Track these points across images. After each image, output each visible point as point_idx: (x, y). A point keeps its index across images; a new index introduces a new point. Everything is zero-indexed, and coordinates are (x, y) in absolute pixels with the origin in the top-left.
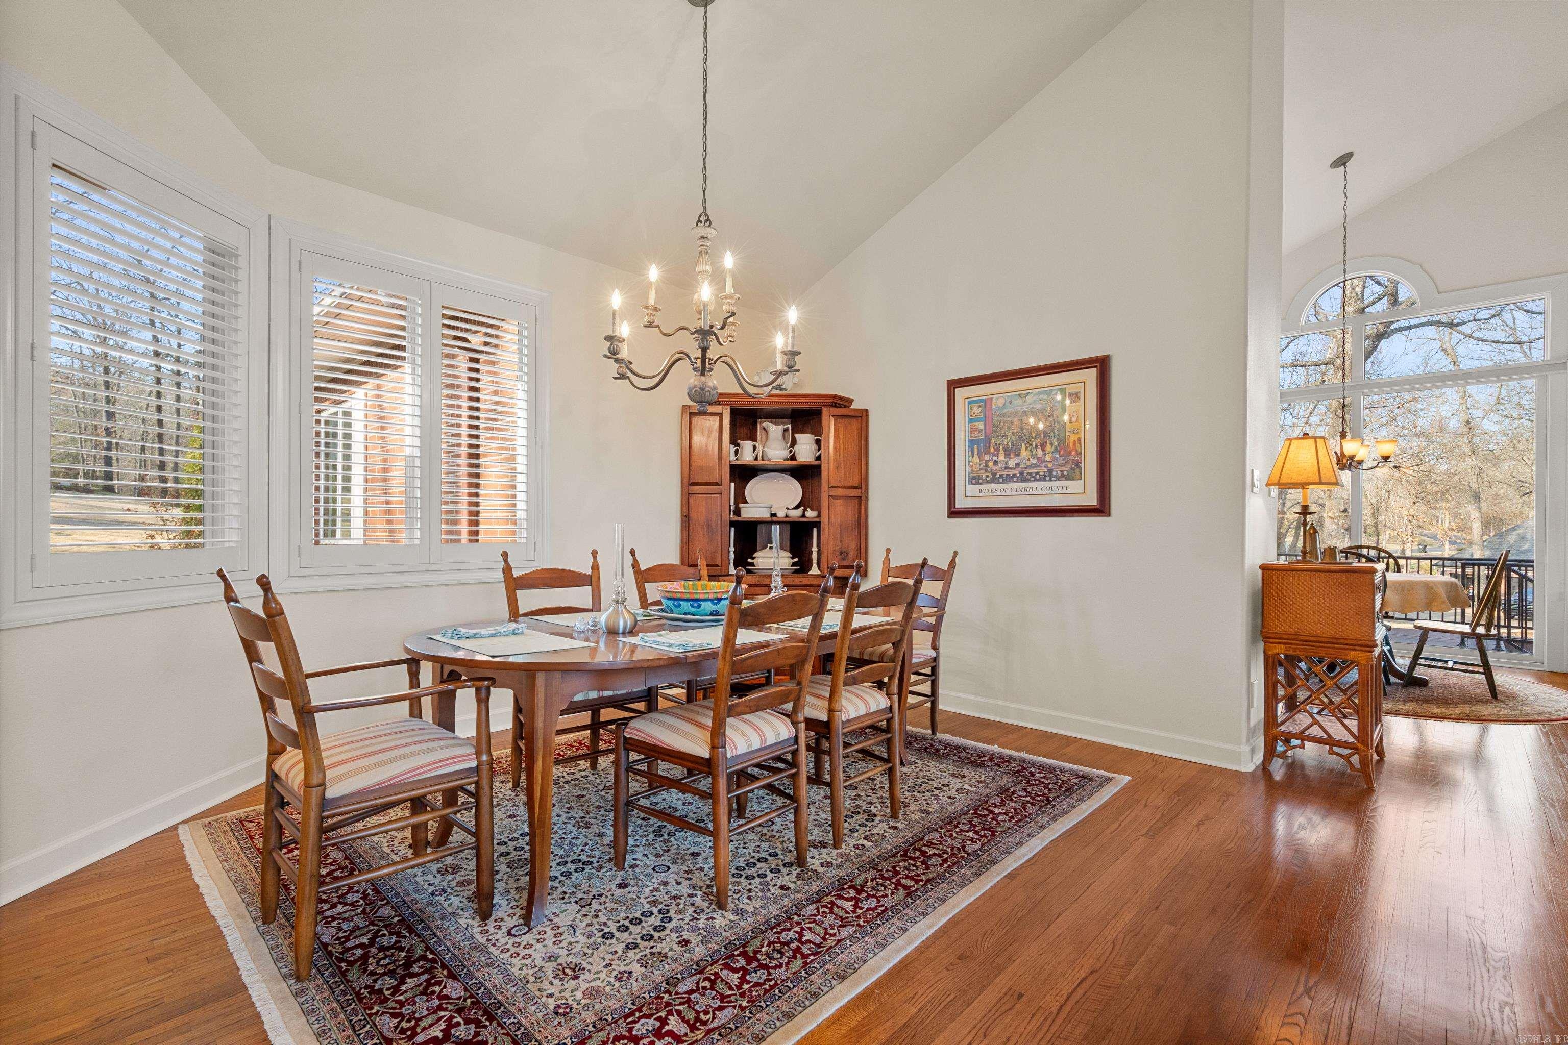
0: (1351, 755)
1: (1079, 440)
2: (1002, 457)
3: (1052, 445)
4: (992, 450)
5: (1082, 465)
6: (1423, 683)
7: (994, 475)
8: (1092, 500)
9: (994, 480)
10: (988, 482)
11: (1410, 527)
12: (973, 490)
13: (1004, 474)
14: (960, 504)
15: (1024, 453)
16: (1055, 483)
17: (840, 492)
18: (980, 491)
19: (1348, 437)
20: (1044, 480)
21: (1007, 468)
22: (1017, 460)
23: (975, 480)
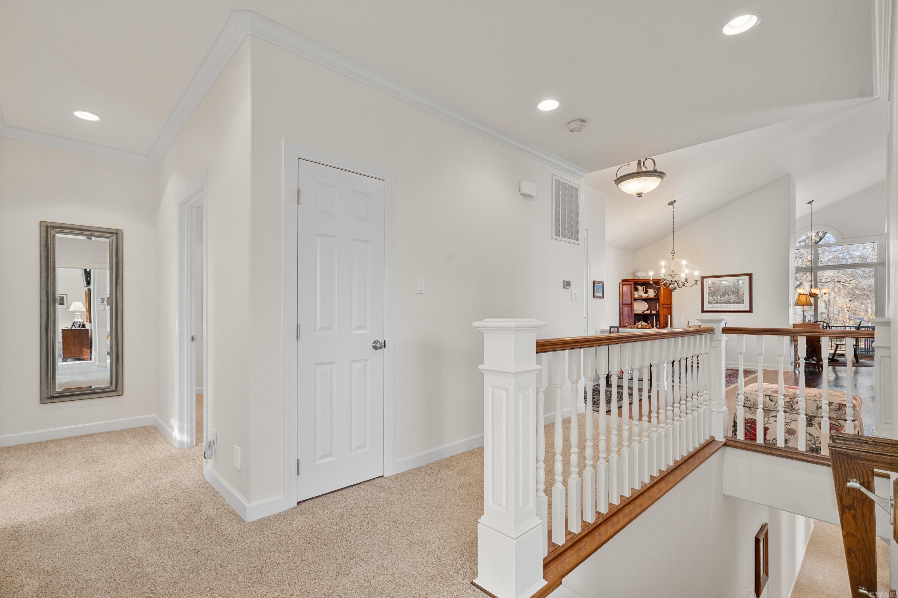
0: (815, 366)
1: (743, 294)
2: (719, 297)
3: (735, 294)
4: (716, 295)
5: (744, 300)
6: (837, 361)
7: (717, 302)
8: (747, 308)
9: (717, 303)
10: (715, 304)
11: (848, 314)
12: (710, 306)
13: (720, 302)
14: (705, 309)
15: (726, 296)
16: (736, 304)
17: (665, 306)
18: (712, 306)
19: (813, 288)
20: (733, 303)
21: (721, 300)
22: (724, 298)
23: (710, 303)
